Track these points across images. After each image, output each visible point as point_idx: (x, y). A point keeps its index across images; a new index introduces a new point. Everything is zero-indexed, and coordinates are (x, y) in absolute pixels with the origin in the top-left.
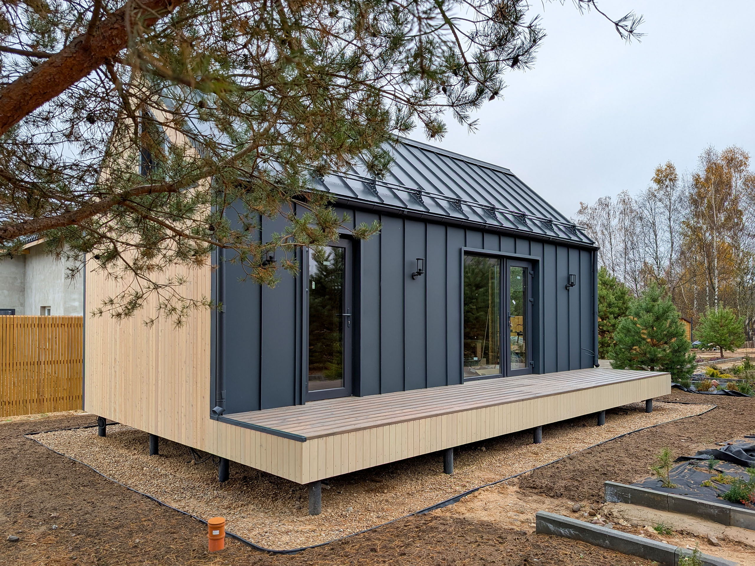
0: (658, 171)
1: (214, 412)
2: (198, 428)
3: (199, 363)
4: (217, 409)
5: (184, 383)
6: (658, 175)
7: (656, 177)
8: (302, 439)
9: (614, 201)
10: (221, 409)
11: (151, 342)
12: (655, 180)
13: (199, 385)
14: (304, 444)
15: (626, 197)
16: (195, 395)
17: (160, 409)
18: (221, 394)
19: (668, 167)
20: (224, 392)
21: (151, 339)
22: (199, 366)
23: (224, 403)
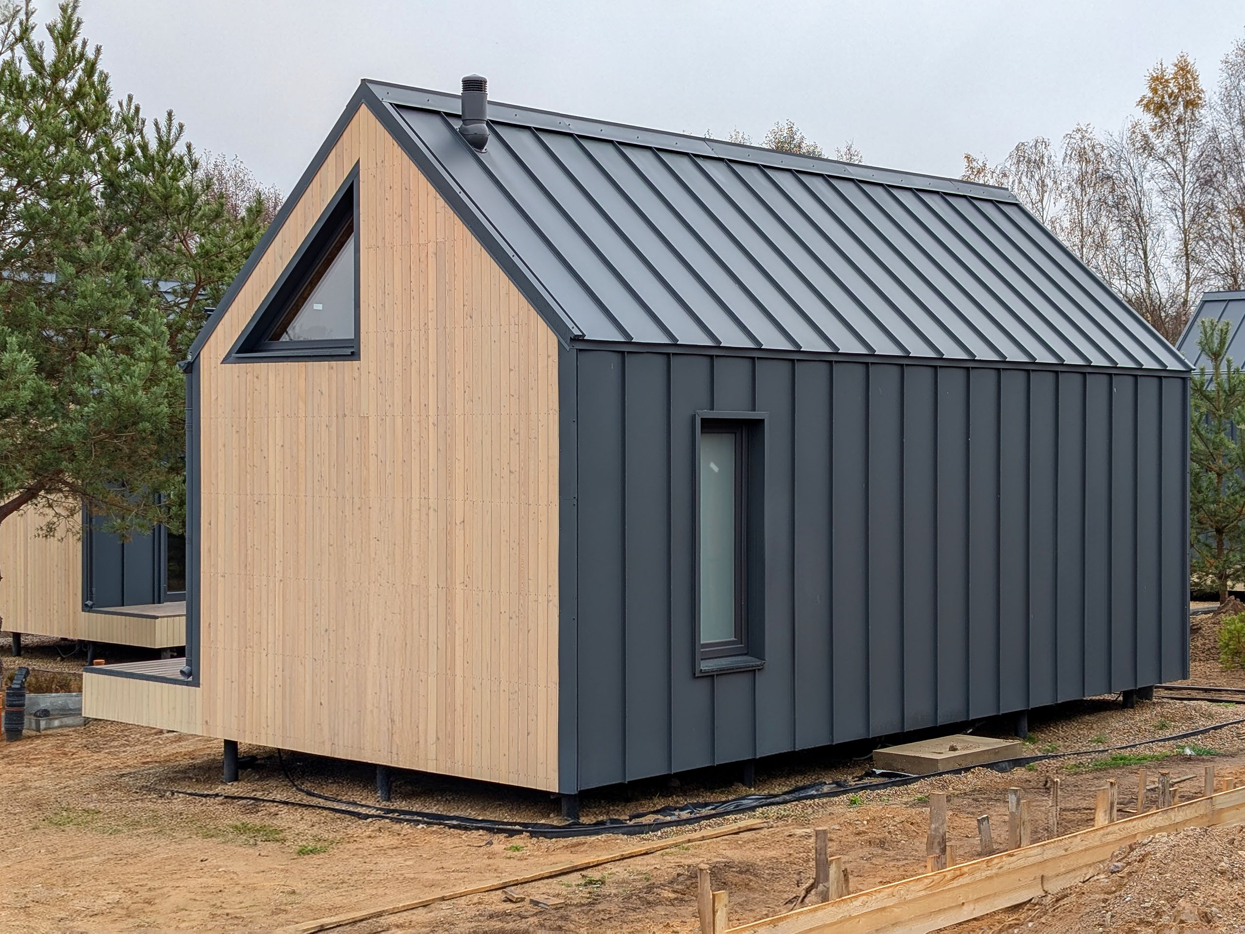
0: (1155, 79)
1: (87, 605)
2: (71, 621)
3: (71, 566)
4: (89, 603)
5: (56, 584)
6: (1155, 91)
7: (1151, 95)
8: (156, 617)
9: (1057, 152)
10: (91, 603)
11: (18, 549)
12: (1147, 106)
13: (71, 584)
14: (157, 620)
15: (1086, 144)
16: (67, 594)
17: (29, 608)
18: (91, 591)
19: (1182, 69)
20: (94, 589)
21: (18, 545)
22: (71, 569)
23: (94, 599)
